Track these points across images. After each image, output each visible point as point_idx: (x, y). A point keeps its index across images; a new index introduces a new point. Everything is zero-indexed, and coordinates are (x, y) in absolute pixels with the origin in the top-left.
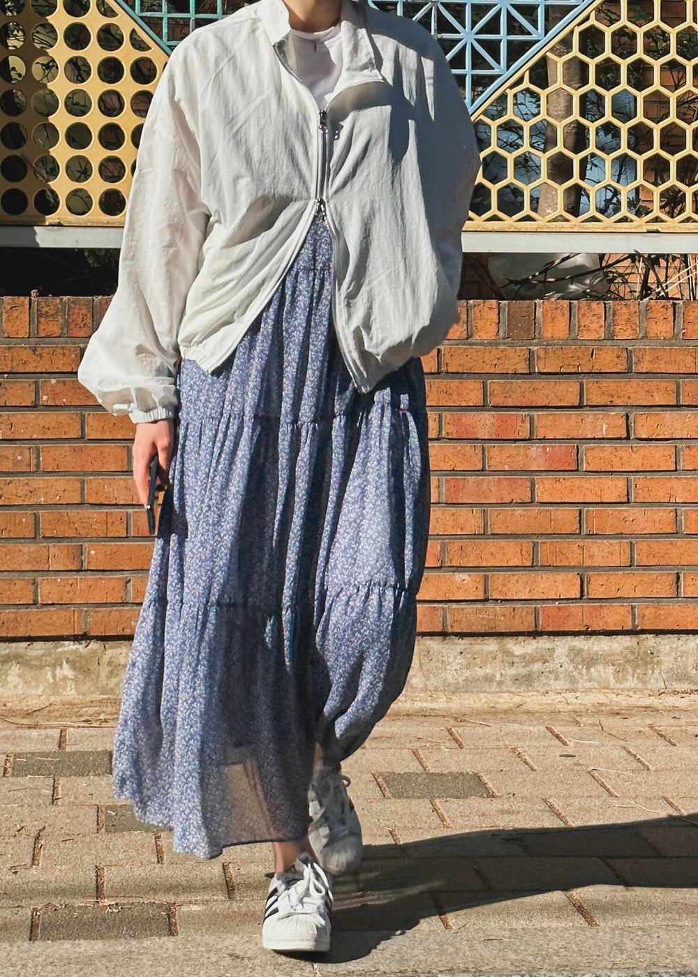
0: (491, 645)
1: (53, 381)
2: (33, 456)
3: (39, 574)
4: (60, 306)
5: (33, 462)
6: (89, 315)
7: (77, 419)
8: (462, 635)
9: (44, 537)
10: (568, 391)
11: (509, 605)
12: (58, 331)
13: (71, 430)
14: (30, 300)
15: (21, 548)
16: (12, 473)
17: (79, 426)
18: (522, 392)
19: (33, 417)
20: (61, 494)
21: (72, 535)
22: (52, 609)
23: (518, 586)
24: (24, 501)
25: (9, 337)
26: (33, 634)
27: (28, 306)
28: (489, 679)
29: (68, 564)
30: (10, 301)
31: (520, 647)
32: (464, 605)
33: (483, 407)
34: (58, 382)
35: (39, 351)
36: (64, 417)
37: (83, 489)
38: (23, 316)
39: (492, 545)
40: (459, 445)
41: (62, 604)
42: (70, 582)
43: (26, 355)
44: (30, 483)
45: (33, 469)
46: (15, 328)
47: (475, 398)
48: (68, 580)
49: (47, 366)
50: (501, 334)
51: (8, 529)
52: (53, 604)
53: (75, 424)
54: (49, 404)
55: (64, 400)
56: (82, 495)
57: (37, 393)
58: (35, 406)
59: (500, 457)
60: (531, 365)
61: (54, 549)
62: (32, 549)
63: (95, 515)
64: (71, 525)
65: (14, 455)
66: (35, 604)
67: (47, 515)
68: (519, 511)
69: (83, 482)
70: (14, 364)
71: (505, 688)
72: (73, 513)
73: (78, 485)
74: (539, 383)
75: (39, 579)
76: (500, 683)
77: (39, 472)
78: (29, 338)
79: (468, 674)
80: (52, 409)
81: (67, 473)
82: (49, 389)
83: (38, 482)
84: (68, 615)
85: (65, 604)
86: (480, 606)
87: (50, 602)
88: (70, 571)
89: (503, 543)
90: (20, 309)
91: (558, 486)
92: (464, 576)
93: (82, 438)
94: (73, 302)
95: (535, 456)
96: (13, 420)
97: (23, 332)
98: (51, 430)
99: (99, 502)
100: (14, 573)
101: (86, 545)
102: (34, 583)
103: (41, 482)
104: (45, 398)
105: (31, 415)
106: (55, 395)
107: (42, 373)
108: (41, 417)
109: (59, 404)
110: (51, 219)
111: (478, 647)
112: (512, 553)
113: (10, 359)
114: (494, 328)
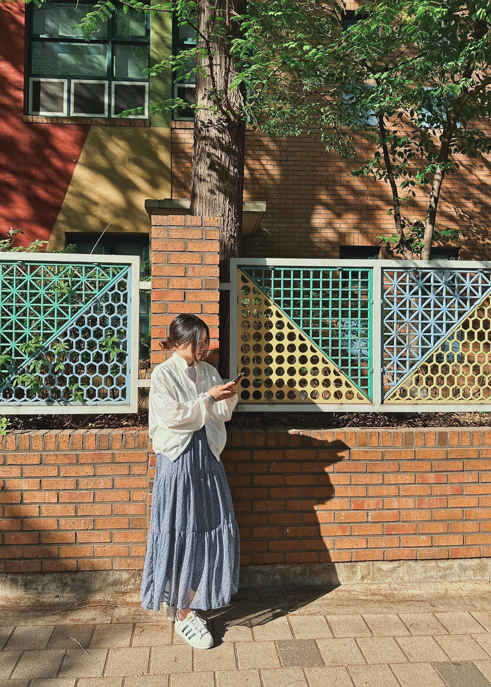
0: (433, 563)
8: (423, 560)
10: (459, 465)
11: (440, 548)
18: (444, 465)
23: (443, 541)
24: (263, 509)
25: (257, 447)
28: (432, 577)
31: (443, 564)
32: (423, 548)
33: (431, 472)
34: (276, 464)
35: (269, 452)
36: (278, 477)
38: (262, 439)
39: (434, 524)
40: (422, 486)
43: (264, 454)
44: (265, 502)
45: (267, 496)
46: (260, 443)
47: (428, 468)
49: (272, 458)
50: (436, 444)
51: (257, 521)
53: (282, 480)
54: (273, 472)
55: (278, 470)
56: (285, 507)
57: (268, 468)
58: (268, 473)
59: (438, 489)
60: (447, 456)
61: (274, 529)
62: (266, 529)
64: (280, 519)
65: (259, 491)
68: (443, 511)
70: (260, 457)
71: (437, 580)
73: (284, 503)
74: (449, 462)
76: (436, 578)
78: (264, 447)
79: (424, 575)
80: (274, 474)
82: (273, 467)
86: (429, 548)
87: (273, 550)
89: (438, 523)
90: (261, 436)
91: (456, 501)
92: (424, 537)
94: (280, 433)
95: (448, 490)
96: (260, 478)
97: (263, 445)
98: (273, 482)
99: (290, 510)
103: (269, 502)
104: (271, 470)
105: (266, 476)
106: (275, 469)
107: (270, 460)
108: (269, 477)
111: (428, 564)
112: (440, 528)
113: (258, 455)
114: (434, 442)
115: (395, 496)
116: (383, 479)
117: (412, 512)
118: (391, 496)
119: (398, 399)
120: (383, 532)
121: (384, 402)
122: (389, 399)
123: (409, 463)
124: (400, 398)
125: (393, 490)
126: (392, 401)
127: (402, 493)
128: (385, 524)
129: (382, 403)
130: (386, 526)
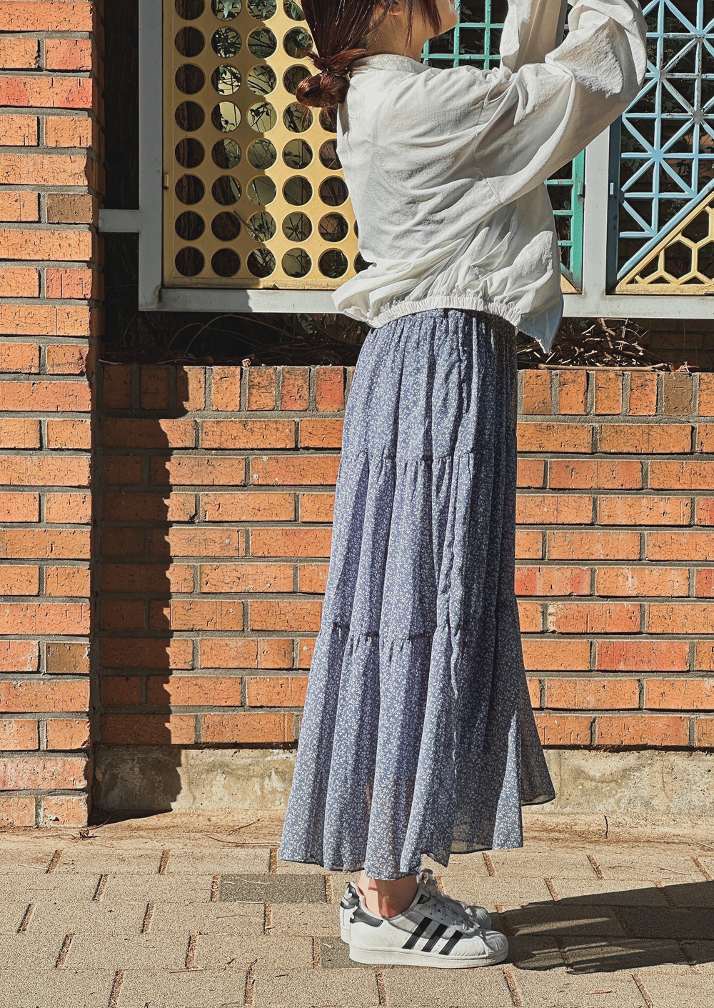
1: (265, 458)
2: (242, 540)
3: (247, 671)
4: (274, 377)
5: (243, 546)
6: (306, 386)
7: (291, 499)
9: (252, 630)
12: (271, 404)
13: (283, 511)
14: (242, 369)
15: (228, 642)
16: (219, 557)
17: (292, 508)
19: (242, 497)
20: (271, 581)
21: (283, 628)
22: (261, 712)
24: (231, 588)
25: (217, 410)
26: (240, 740)
27: (239, 377)
29: (279, 661)
30: (219, 371)
34: (270, 459)
35: (250, 425)
36: (275, 498)
37: (295, 575)
38: (233, 387)
41: (271, 707)
42: (281, 682)
43: (236, 429)
44: (238, 568)
45: (242, 553)
46: (225, 401)
48: (278, 679)
49: (258, 442)
51: (214, 621)
52: (262, 707)
53: (288, 505)
54: (260, 483)
55: (277, 479)
56: (295, 583)
57: (247, 472)
58: (245, 486)
61: (263, 643)
62: (240, 644)
63: (308, 606)
64: (282, 616)
65: (221, 538)
66: (242, 706)
67: (256, 605)
69: (296, 568)
70: (223, 440)
72: (284, 603)
73: (291, 572)
75: (247, 678)
77: (248, 557)
78: (239, 411)
80: (264, 488)
81: (277, 559)
82: (260, 467)
83: (247, 568)
84: (277, 719)
85: (274, 707)
87: (258, 704)
88: (280, 669)
90: (230, 379)
93: (295, 521)
94: (288, 372)
96: (221, 500)
97: (234, 405)
98: (262, 512)
99: (312, 591)
100: (220, 671)
101: (298, 639)
102: (242, 681)
103: (250, 568)
104: (255, 476)
105: (240, 495)
106: (267, 474)
107: (252, 449)
108: (251, 497)
109: (271, 483)
110: (264, 282)
113: (219, 433)
115: (628, 561)
116: (594, 509)
117: (681, 609)
118: (618, 561)
119: (661, 280)
120: (592, 662)
121: (618, 289)
122: (632, 281)
123: (675, 465)
124: (668, 276)
125: (624, 544)
126: (644, 284)
127: (650, 553)
128: (598, 642)
129: (610, 290)
130: (601, 646)
